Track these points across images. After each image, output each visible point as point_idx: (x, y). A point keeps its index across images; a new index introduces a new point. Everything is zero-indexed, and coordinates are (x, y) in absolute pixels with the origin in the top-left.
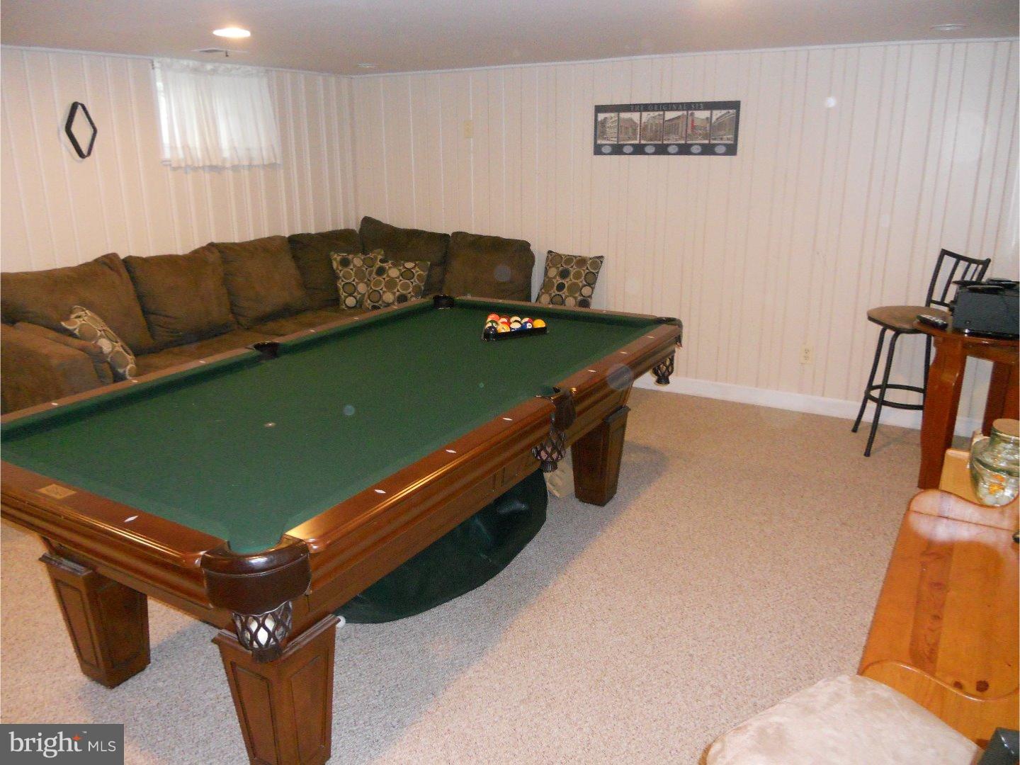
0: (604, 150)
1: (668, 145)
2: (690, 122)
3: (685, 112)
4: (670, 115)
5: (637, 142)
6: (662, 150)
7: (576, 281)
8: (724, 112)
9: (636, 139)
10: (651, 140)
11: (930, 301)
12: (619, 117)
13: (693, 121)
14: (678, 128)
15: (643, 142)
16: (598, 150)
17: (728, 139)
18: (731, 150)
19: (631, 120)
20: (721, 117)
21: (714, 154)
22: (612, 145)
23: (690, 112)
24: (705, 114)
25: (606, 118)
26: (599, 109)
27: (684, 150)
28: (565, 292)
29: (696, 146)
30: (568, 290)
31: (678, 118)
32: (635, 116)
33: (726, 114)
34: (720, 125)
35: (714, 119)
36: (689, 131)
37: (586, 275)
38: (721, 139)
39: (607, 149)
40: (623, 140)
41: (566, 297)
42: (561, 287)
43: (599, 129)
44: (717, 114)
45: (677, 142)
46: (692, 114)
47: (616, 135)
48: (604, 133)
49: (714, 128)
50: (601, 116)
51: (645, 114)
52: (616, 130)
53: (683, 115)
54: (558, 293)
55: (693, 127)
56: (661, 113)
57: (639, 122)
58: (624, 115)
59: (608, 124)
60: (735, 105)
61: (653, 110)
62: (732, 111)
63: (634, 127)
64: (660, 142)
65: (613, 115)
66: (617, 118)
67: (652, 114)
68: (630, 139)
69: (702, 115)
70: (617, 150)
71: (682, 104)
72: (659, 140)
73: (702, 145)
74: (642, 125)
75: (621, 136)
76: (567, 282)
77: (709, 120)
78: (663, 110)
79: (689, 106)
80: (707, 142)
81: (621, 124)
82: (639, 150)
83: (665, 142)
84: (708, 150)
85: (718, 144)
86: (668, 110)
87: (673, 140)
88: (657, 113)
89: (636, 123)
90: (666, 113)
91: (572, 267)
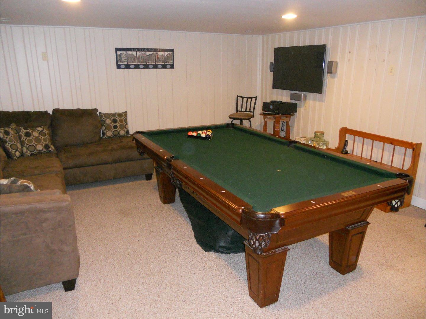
0: (122, 67)
1: (149, 65)
2: (156, 56)
3: (154, 52)
4: (148, 53)
5: (136, 63)
6: (146, 67)
7: (122, 123)
8: (168, 53)
9: (135, 62)
10: (142, 63)
11: (237, 111)
12: (127, 53)
13: (157, 56)
14: (152, 57)
15: (138, 64)
16: (119, 67)
17: (171, 63)
18: (172, 67)
19: (132, 55)
20: (168, 54)
21: (167, 68)
22: (125, 65)
23: (156, 52)
24: (162, 53)
25: (121, 53)
26: (117, 49)
27: (155, 67)
28: (118, 129)
29: (160, 65)
30: (119, 127)
31: (152, 54)
32: (134, 53)
33: (169, 54)
34: (167, 58)
35: (165, 55)
36: (156, 60)
37: (125, 120)
38: (169, 63)
39: (123, 66)
40: (130, 63)
41: (120, 131)
42: (115, 127)
43: (118, 58)
44: (166, 53)
45: (153, 64)
46: (157, 53)
47: (126, 60)
48: (121, 59)
49: (166, 59)
50: (119, 53)
51: (138, 53)
52: (126, 58)
53: (153, 53)
54: (115, 130)
55: (158, 58)
56: (145, 52)
57: (136, 56)
58: (129, 52)
59: (123, 56)
60: (172, 50)
61: (141, 51)
62: (171, 53)
63: (134, 58)
64: (146, 64)
65: (124, 52)
66: (126, 54)
67: (141, 52)
68: (132, 62)
69: (160, 53)
70: (128, 67)
71: (153, 49)
72: (145, 63)
73: (162, 65)
74: (137, 57)
75: (128, 61)
76: (118, 124)
77: (163, 55)
78: (145, 51)
79: (155, 50)
80: (163, 64)
81: (128, 56)
82: (137, 67)
83: (147, 64)
84: (164, 67)
85: (168, 65)
86: (147, 51)
87: (150, 63)
88: (143, 52)
89: (134, 56)
90: (147, 52)
91: (117, 117)
